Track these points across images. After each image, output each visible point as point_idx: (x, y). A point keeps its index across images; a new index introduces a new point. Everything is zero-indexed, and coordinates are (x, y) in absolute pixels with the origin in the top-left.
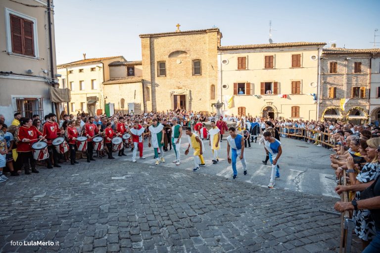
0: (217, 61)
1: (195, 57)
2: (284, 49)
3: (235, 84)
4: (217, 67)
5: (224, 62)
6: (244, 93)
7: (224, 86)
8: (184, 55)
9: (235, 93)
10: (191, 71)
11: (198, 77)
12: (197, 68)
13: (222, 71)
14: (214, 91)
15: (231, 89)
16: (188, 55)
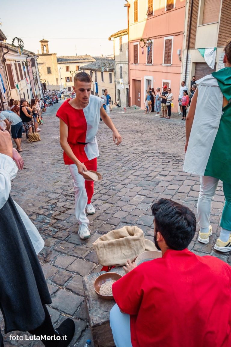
0: (57, 68)
1: (48, 66)
2: (82, 63)
3: (66, 78)
4: (58, 71)
5: (61, 68)
6: (69, 81)
7: (62, 79)
8: (43, 65)
9: (66, 81)
10: (47, 72)
11: (49, 75)
12: (49, 71)
13: (60, 72)
14: (58, 81)
15: (64, 80)
16: (45, 65)
